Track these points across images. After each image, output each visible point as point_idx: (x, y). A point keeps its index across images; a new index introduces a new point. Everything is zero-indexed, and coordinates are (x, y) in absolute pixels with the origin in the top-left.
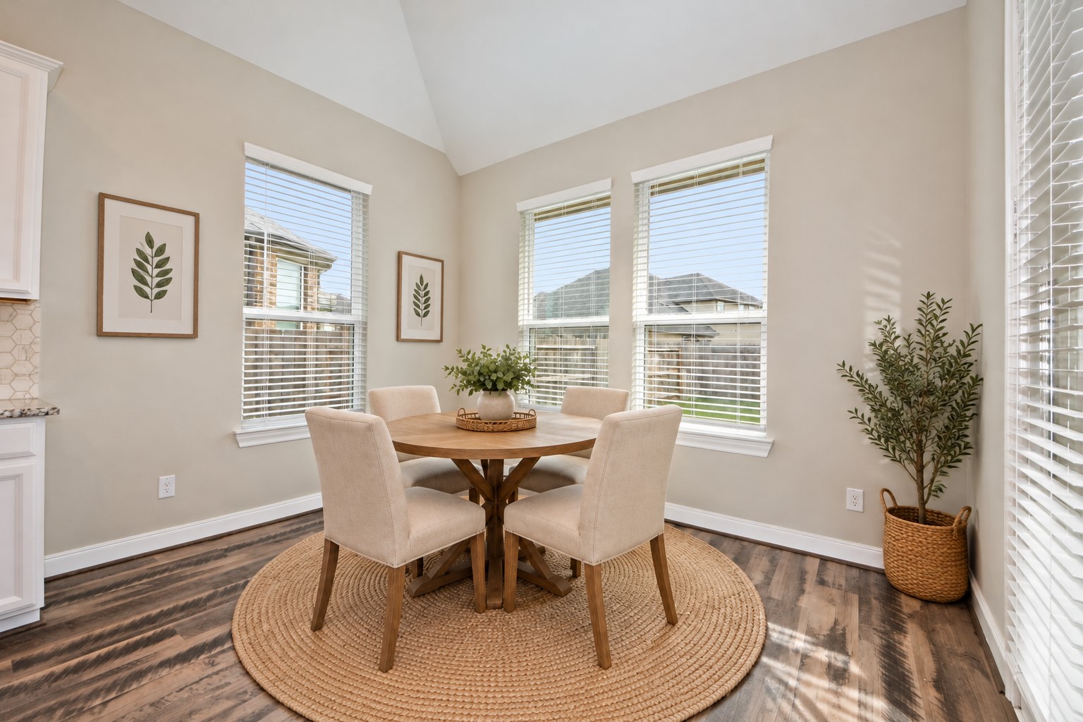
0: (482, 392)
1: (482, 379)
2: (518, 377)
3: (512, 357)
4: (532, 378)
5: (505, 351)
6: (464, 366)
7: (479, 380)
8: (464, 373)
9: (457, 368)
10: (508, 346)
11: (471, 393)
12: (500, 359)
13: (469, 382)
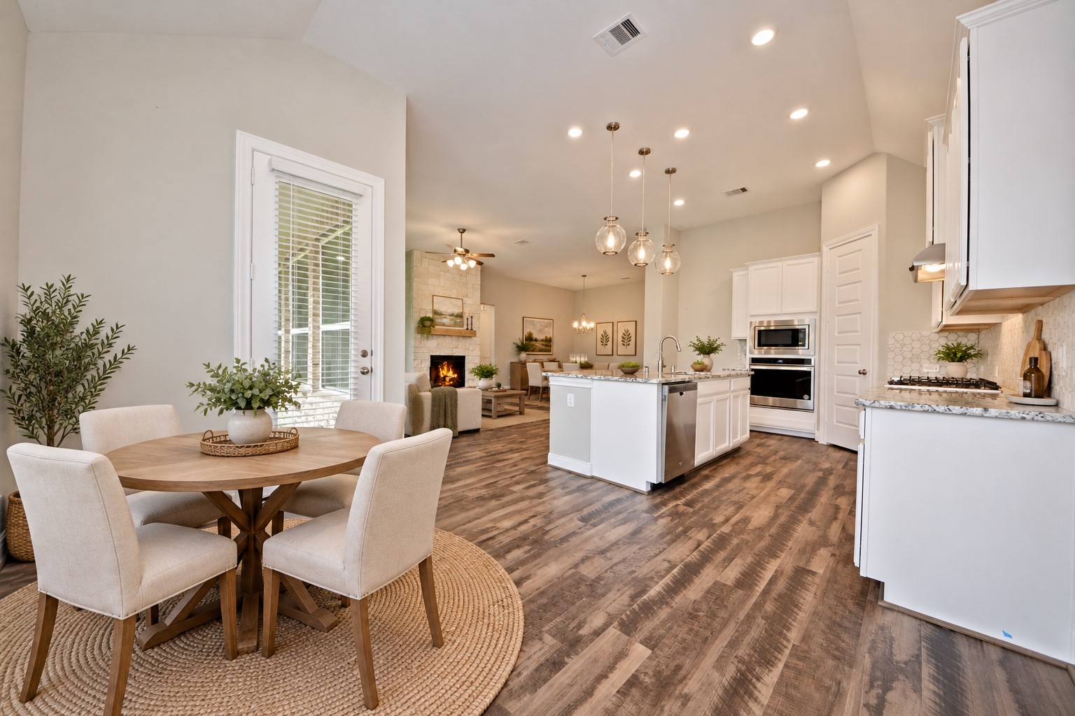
0: (234, 411)
1: (233, 397)
2: (277, 393)
3: (271, 372)
4: (293, 395)
5: (262, 366)
6: (213, 382)
7: (230, 398)
8: (212, 390)
9: (204, 383)
10: (267, 360)
11: (221, 412)
12: (256, 374)
13: (218, 400)
